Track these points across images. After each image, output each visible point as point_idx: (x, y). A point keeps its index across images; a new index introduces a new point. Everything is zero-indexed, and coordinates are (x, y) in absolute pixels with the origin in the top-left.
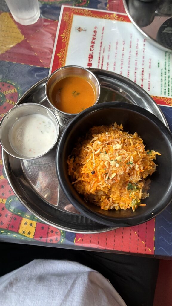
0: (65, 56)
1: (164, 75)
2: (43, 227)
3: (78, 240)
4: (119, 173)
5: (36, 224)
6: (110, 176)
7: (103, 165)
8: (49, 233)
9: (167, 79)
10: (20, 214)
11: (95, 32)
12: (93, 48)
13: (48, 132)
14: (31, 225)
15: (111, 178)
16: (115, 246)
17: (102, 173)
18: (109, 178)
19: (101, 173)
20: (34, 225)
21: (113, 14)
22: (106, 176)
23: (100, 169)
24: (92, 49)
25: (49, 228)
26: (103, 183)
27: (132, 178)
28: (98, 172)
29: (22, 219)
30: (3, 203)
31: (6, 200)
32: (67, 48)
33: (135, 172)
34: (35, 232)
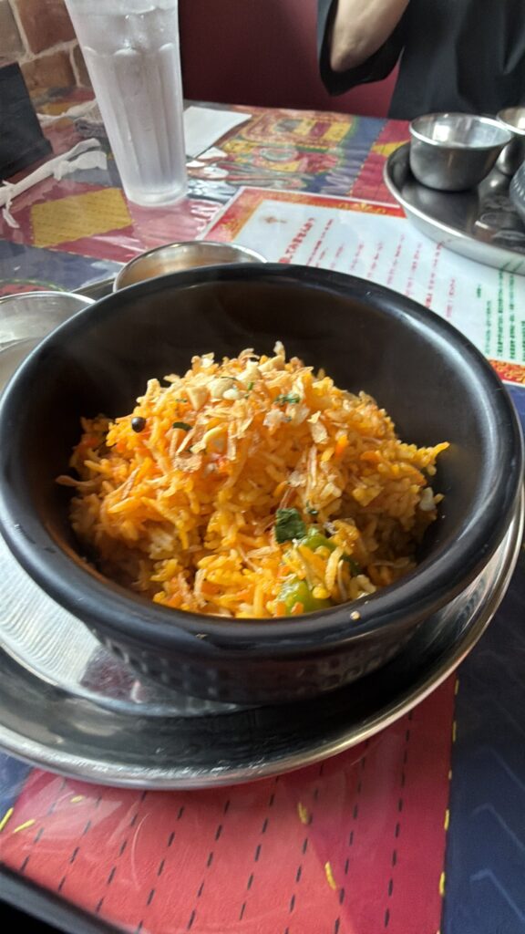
1: (495, 316)
4: (235, 428)
9: (507, 324)
11: (308, 226)
17: (171, 423)
19: (165, 421)
26: (167, 479)
27: (296, 480)
28: (157, 421)
33: (314, 453)
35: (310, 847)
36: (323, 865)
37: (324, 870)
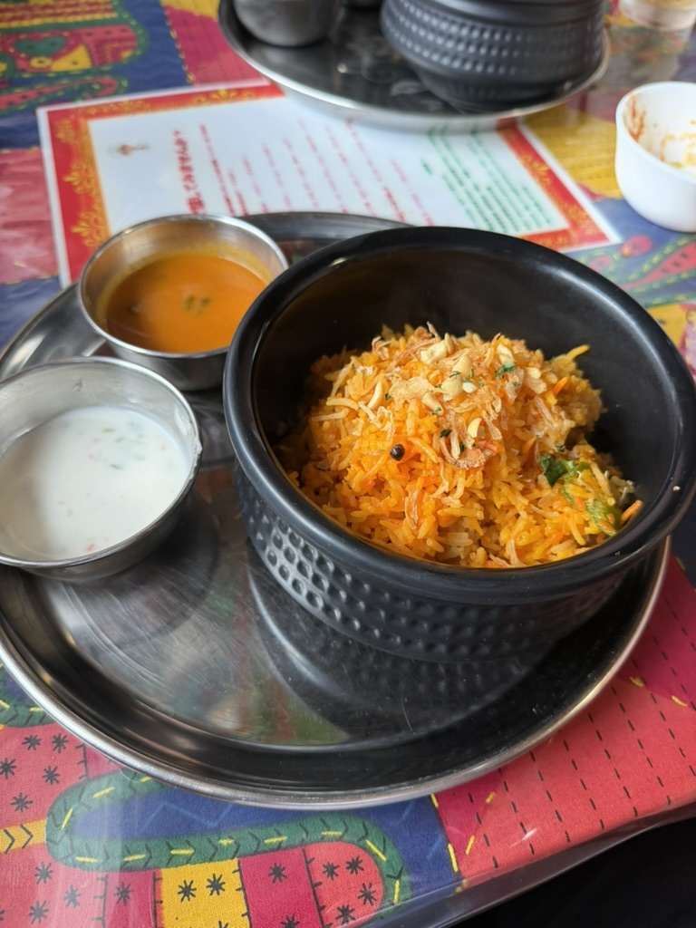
0: (101, 227)
1: (460, 190)
2: (277, 872)
3: (467, 852)
4: (488, 413)
5: (239, 870)
6: (464, 439)
7: (420, 410)
8: (320, 883)
9: (477, 196)
10: (137, 857)
11: (181, 143)
12: (192, 181)
13: (141, 458)
14: (216, 885)
15: (469, 445)
16: (631, 795)
17: (431, 435)
18: (463, 448)
19: (426, 437)
20: (232, 881)
21: (216, 92)
22: (449, 446)
23: (418, 427)
24: (190, 185)
25: (307, 863)
26: (450, 484)
27: (540, 431)
28: (417, 442)
29: (156, 879)
30: (30, 843)
31: (44, 822)
32: (101, 204)
33: (540, 403)
34: (248, 914)
35: (656, 696)
36: (671, 699)
37: (674, 701)
